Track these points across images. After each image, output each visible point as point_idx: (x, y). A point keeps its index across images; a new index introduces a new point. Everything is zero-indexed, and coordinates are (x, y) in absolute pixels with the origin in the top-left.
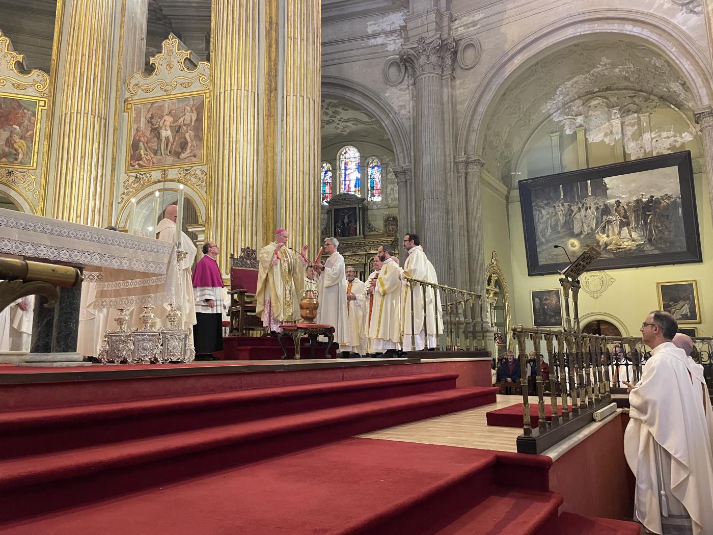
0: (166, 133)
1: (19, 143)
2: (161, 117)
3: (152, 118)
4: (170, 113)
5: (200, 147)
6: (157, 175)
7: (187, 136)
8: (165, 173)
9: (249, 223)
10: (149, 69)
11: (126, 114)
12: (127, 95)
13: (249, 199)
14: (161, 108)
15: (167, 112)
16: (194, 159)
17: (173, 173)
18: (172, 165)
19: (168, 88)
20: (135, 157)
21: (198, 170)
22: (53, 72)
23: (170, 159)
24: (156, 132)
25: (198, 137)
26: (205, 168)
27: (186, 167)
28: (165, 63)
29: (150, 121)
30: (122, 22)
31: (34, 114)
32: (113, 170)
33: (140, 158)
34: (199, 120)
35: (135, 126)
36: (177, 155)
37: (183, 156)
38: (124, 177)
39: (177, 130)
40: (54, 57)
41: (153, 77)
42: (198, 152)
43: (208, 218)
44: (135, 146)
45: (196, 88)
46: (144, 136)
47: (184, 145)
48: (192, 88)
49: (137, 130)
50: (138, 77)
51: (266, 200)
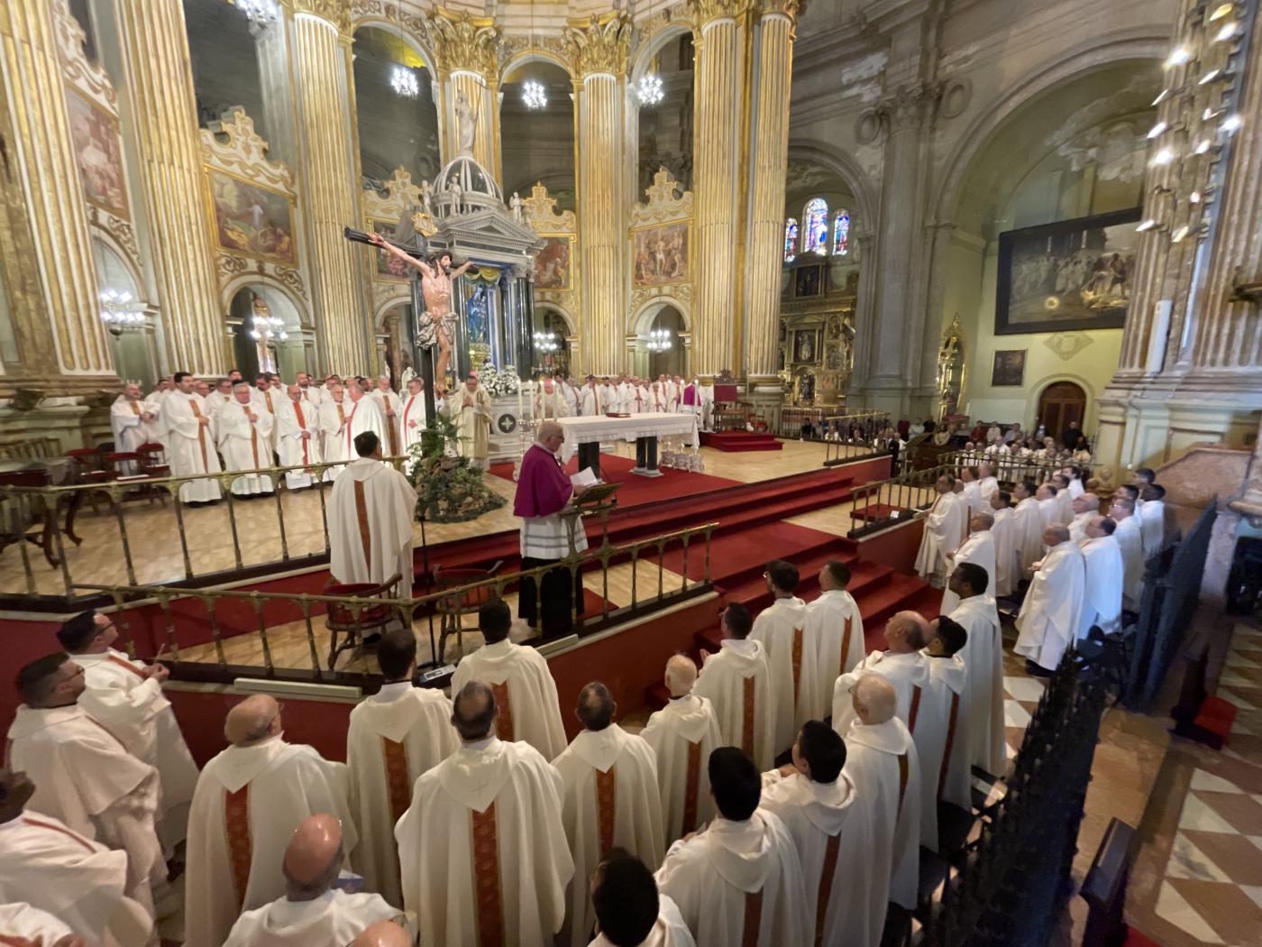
0: (660, 256)
1: (562, 272)
2: (656, 243)
3: (649, 243)
4: (662, 239)
5: (686, 267)
6: (654, 291)
7: (676, 258)
8: (660, 290)
9: (723, 334)
10: (645, 200)
11: (630, 242)
12: (630, 224)
13: (723, 315)
14: (656, 234)
15: (660, 237)
16: (682, 278)
17: (666, 290)
18: (665, 283)
19: (660, 216)
20: (638, 276)
21: (686, 287)
22: (577, 211)
23: (663, 278)
24: (653, 255)
25: (684, 259)
26: (689, 285)
27: (676, 284)
28: (657, 194)
29: (648, 246)
30: (623, 161)
31: (568, 248)
32: (624, 288)
33: (641, 277)
34: (685, 244)
35: (637, 251)
36: (669, 274)
37: (673, 275)
38: (630, 292)
39: (668, 253)
40: (577, 198)
41: (649, 208)
42: (684, 272)
43: (692, 327)
44: (638, 267)
45: (682, 216)
46: (644, 258)
47: (673, 266)
48: (679, 216)
49: (639, 254)
50: (637, 208)
51: (736, 317)
